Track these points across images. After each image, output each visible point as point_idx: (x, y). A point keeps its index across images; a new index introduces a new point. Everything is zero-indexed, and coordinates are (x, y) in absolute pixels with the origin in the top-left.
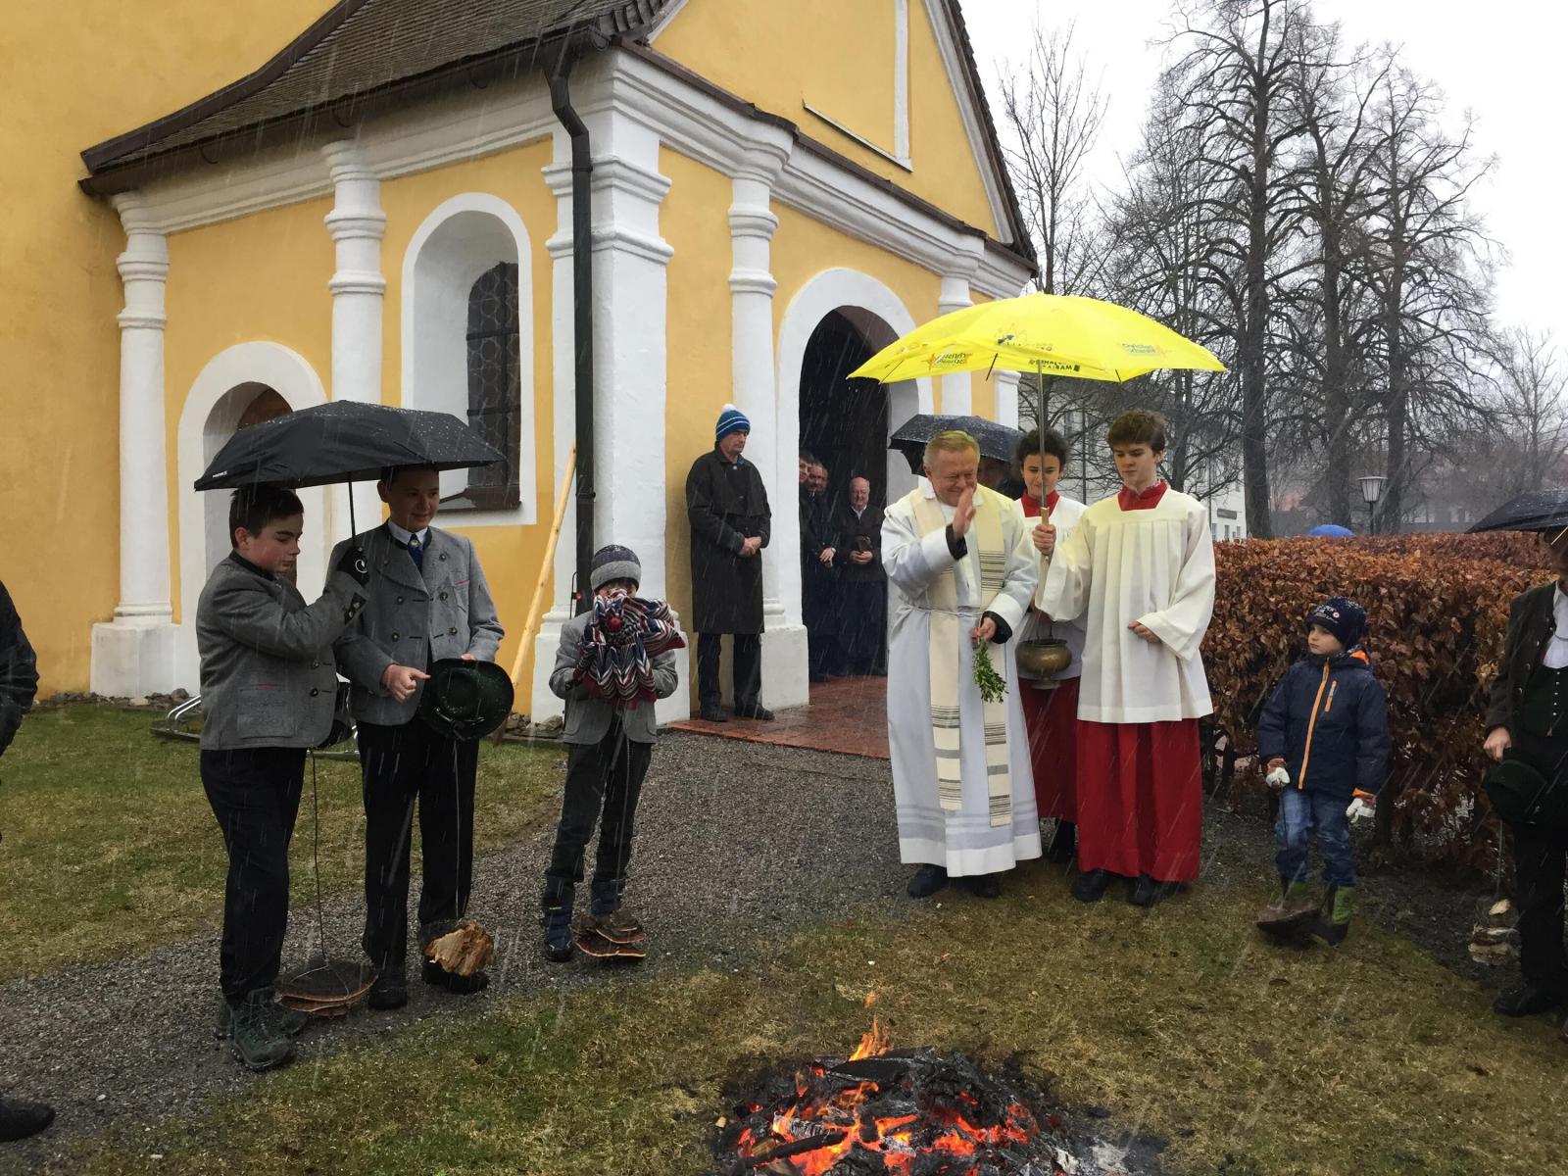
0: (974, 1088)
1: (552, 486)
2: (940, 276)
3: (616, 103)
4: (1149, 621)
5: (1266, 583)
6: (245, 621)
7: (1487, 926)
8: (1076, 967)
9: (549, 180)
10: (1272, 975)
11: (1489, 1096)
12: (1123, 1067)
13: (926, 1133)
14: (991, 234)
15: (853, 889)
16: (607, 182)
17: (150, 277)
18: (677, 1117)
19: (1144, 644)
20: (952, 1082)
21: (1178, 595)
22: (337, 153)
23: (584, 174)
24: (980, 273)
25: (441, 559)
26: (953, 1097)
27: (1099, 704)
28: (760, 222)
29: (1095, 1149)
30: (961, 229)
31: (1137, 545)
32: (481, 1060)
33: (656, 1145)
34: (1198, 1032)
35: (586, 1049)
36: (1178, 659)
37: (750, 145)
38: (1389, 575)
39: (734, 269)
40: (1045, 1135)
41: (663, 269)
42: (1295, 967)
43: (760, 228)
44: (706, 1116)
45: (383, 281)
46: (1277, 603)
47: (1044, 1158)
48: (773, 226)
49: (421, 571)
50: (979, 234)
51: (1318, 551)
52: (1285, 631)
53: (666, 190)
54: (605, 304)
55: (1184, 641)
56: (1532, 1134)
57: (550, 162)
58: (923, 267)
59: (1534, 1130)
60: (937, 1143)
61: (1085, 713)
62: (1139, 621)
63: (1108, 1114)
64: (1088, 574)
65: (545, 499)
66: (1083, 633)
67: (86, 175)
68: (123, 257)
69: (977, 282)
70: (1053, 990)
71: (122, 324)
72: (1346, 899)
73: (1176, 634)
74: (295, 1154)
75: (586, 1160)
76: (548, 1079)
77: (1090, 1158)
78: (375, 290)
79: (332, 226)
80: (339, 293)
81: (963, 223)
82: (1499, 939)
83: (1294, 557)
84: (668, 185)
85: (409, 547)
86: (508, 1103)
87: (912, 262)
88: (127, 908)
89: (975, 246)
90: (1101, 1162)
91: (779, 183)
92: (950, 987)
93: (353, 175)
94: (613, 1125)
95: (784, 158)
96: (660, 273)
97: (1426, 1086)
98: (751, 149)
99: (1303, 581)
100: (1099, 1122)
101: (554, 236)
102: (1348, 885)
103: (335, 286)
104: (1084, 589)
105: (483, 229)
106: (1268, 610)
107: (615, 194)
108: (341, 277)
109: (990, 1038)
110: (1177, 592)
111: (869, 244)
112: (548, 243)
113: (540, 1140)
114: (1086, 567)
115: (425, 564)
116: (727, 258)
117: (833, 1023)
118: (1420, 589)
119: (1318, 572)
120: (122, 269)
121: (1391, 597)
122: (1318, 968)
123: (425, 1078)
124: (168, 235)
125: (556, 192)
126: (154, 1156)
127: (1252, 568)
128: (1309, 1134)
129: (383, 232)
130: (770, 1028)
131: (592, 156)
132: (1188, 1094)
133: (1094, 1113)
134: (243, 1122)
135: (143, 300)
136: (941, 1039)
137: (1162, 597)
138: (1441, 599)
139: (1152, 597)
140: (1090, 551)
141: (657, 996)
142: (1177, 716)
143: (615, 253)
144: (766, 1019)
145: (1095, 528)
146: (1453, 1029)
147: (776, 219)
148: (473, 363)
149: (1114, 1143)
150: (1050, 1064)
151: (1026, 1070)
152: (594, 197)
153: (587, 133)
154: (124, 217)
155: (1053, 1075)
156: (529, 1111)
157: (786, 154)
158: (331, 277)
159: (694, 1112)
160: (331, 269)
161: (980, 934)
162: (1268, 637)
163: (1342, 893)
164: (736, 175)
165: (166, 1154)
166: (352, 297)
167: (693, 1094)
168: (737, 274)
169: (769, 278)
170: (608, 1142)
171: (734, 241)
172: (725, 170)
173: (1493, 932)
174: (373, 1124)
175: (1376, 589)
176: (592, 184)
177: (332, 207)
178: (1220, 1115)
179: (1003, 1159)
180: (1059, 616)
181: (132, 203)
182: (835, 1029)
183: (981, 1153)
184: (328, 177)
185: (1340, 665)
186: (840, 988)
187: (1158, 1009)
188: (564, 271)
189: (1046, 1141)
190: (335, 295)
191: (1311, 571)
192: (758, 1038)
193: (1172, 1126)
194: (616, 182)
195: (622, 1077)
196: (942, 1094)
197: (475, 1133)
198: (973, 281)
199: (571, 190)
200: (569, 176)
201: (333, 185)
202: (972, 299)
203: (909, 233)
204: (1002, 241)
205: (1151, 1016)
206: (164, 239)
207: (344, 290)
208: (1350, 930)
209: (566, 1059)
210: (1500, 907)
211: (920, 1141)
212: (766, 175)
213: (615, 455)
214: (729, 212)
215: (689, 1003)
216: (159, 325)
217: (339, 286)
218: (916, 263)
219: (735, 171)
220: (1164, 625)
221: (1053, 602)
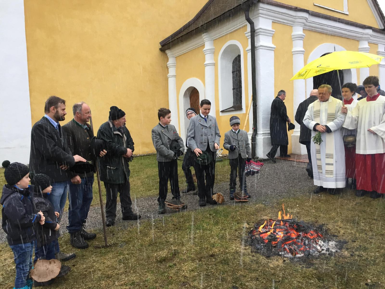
1: (248, 104)
2: (358, 41)
3: (260, 15)
4: (373, 129)
8: (348, 210)
9: (246, 35)
12: (348, 229)
14: (375, 27)
16: (258, 34)
17: (172, 66)
19: (372, 135)
21: (382, 121)
22: (204, 36)
23: (253, 32)
24: (372, 38)
25: (210, 121)
28: (300, 36)
29: (330, 242)
31: (371, 111)
32: (210, 215)
33: (238, 231)
34: (372, 224)
35: (231, 215)
37: (297, 18)
39: (293, 49)
41: (273, 52)
44: (249, 228)
45: (214, 62)
48: (303, 36)
50: (371, 28)
53: (274, 33)
54: (258, 62)
55: (382, 133)
57: (246, 31)
58: (353, 39)
60: (288, 234)
61: (357, 152)
62: (370, 129)
63: (338, 237)
64: (358, 117)
65: (247, 107)
68: (168, 63)
69: (371, 41)
70: (339, 213)
71: (168, 77)
73: (380, 132)
76: (221, 219)
78: (213, 64)
79: (204, 52)
85: (204, 118)
86: (213, 222)
87: (349, 39)
89: (370, 31)
91: (305, 25)
92: (314, 211)
93: (208, 40)
98: (297, 19)
100: (335, 238)
101: (248, 47)
103: (205, 65)
105: (233, 48)
107: (260, 36)
108: (206, 63)
109: (318, 221)
111: (334, 36)
112: (246, 49)
113: (217, 228)
114: (358, 116)
115: (207, 122)
116: (291, 46)
120: (168, 65)
124: (176, 57)
125: (248, 38)
129: (214, 52)
131: (255, 28)
135: (172, 71)
137: (377, 122)
139: (374, 123)
142: (382, 152)
143: (260, 50)
144: (269, 214)
145: (360, 106)
147: (305, 35)
148: (233, 78)
149: (335, 241)
150: (330, 227)
151: (324, 227)
152: (255, 38)
153: (254, 23)
154: (168, 55)
157: (307, 18)
158: (204, 63)
160: (204, 61)
161: (327, 201)
164: (294, 25)
166: (208, 66)
167: (249, 224)
168: (294, 49)
169: (303, 50)
170: (229, 230)
171: (293, 42)
172: (290, 25)
176: (255, 35)
177: (204, 47)
178: (366, 240)
180: (350, 128)
181: (169, 52)
184: (203, 41)
187: (364, 219)
188: (250, 55)
189: (317, 239)
192: (267, 217)
193: (351, 240)
194: (260, 33)
195: (236, 220)
197: (206, 226)
198: (369, 41)
199: (250, 37)
200: (250, 34)
201: (204, 43)
202: (369, 46)
204: (381, 28)
205: (361, 220)
206: (175, 58)
209: (226, 216)
211: (285, 234)
212: (301, 24)
213: (261, 96)
214: (292, 35)
215: (254, 209)
216: (175, 76)
217: (206, 64)
218: (351, 39)
219: (293, 24)
220: (377, 129)
221: (348, 125)
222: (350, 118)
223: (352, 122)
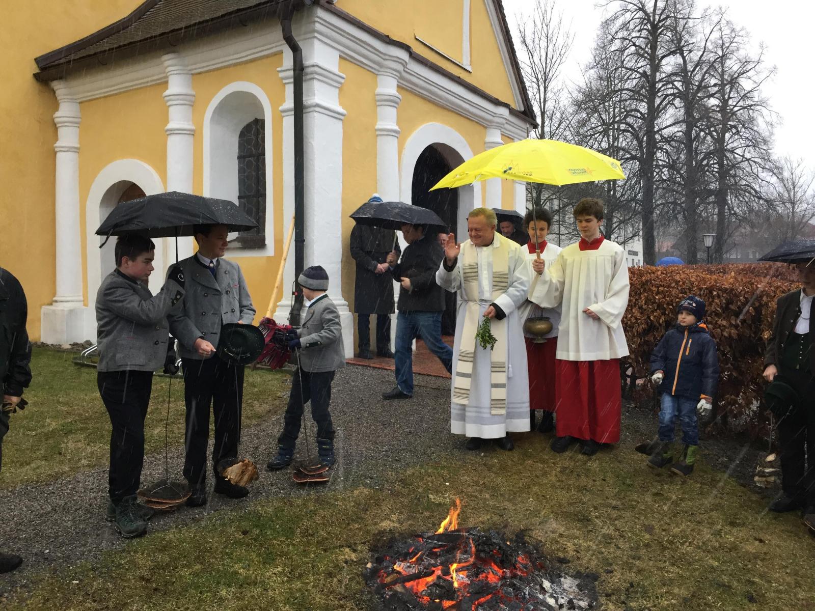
0: (500, 548)
1: (283, 236)
2: (486, 128)
3: (316, 35)
4: (594, 308)
5: (654, 289)
6: (120, 304)
7: (765, 467)
8: (553, 486)
9: (281, 75)
10: (654, 490)
11: (765, 553)
12: (577, 538)
13: (475, 570)
14: (513, 106)
15: (438, 446)
16: (311, 76)
17: (71, 125)
18: (346, 562)
19: (591, 320)
20: (488, 545)
21: (609, 295)
22: (168, 60)
23: (300, 74)
24: (507, 126)
25: (225, 273)
26: (489, 553)
27: (568, 351)
28: (392, 98)
29: (562, 579)
30: (497, 102)
31: (588, 269)
32: (245, 533)
33: (335, 576)
34: (616, 520)
35: (299, 527)
36: (609, 328)
37: (387, 57)
38: (718, 285)
39: (378, 123)
40: (537, 573)
41: (341, 122)
42: (666, 487)
43: (392, 102)
44: (362, 562)
45: (193, 128)
46: (659, 299)
47: (536, 584)
48: (398, 100)
49: (216, 279)
50: (506, 105)
51: (681, 272)
52: (664, 314)
53: (342, 81)
54: (311, 140)
55: (611, 318)
56: (787, 573)
57: (281, 65)
58: (477, 122)
59: (788, 571)
60: (481, 576)
61: (561, 355)
62: (589, 308)
63: (569, 562)
64: (563, 284)
65: (279, 242)
66: (559, 314)
67: (37, 71)
68: (57, 114)
69: (505, 131)
70: (541, 498)
71: (56, 149)
72: (694, 452)
73: (608, 314)
74: (148, 581)
75: (299, 584)
76: (279, 543)
77: (560, 584)
78: (188, 132)
79: (167, 98)
80: (171, 134)
81: (498, 99)
82: (771, 474)
83: (669, 275)
84: (343, 78)
85: (209, 267)
86: (259, 555)
87: (469, 119)
88: (60, 454)
89: (504, 112)
90: (566, 586)
91: (402, 78)
92: (488, 496)
93: (178, 72)
94: (313, 567)
95: (404, 64)
96: (339, 125)
97: (734, 548)
98: (387, 60)
99: (673, 287)
100: (564, 565)
101: (284, 104)
102: (695, 445)
103: (168, 130)
104: (560, 293)
105: (246, 101)
106: (655, 302)
107: (316, 83)
108: (171, 125)
109: (509, 523)
110: (608, 292)
111: (449, 110)
112: (281, 108)
113: (275, 574)
114: (562, 280)
115: (217, 276)
116: (374, 117)
117: (427, 514)
118: (734, 292)
119: (681, 283)
120: (56, 120)
121: (719, 296)
122: (678, 487)
123: (215, 541)
124: (80, 103)
125: (285, 81)
126: (74, 582)
127: (647, 281)
128: (672, 573)
129: (194, 102)
130: (394, 517)
131: (304, 62)
132: (609, 552)
133: (563, 561)
134: (121, 564)
135: (67, 137)
136: (483, 523)
137: (601, 296)
138: (744, 297)
139: (596, 296)
140: (564, 272)
141: (336, 500)
142: (607, 356)
143: (316, 114)
144: (392, 512)
145: (567, 260)
146: (747, 519)
147: (400, 97)
148: (241, 171)
149: (572, 576)
150: (540, 536)
151: (527, 539)
152: (304, 84)
153: (301, 51)
154: (58, 93)
155: (541, 541)
156: (269, 559)
157: (406, 62)
158: (166, 125)
159: (355, 560)
160: (167, 121)
161: (503, 468)
162: (655, 317)
163: (692, 448)
164: (380, 73)
165: (81, 581)
166: (176, 135)
167: (355, 551)
168: (379, 126)
169: (396, 128)
170: (310, 575)
171: (379, 109)
172: (374, 70)
173: (768, 470)
174: (188, 566)
175: (711, 292)
176: (304, 78)
177: (167, 88)
178: (627, 563)
179: (515, 585)
180: (544, 305)
181: (61, 86)
182: (428, 518)
183: (504, 581)
184: (164, 73)
185: (693, 330)
186: (431, 496)
187: (595, 508)
188: (289, 122)
189: (537, 575)
190: (168, 135)
191: (677, 282)
192: (389, 522)
193: (602, 568)
194: (316, 76)
195: (318, 542)
196: (484, 551)
197: (242, 570)
198: (503, 130)
199: (292, 80)
200: (291, 73)
201: (167, 77)
202: (502, 139)
203: (470, 105)
204: (519, 109)
205: (591, 511)
206: (78, 105)
207: (172, 132)
208: (695, 468)
209: (289, 533)
210: (771, 458)
211: (472, 575)
212: (395, 73)
213: (315, 220)
214: (376, 93)
215: (352, 504)
216: (77, 150)
217: (171, 130)
218: (473, 121)
219: (379, 71)
220: (602, 310)
221: (539, 296)
222: (545, 282)
223: (549, 291)
